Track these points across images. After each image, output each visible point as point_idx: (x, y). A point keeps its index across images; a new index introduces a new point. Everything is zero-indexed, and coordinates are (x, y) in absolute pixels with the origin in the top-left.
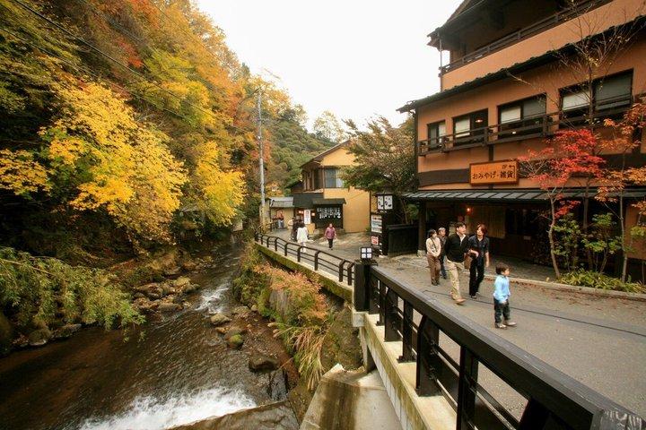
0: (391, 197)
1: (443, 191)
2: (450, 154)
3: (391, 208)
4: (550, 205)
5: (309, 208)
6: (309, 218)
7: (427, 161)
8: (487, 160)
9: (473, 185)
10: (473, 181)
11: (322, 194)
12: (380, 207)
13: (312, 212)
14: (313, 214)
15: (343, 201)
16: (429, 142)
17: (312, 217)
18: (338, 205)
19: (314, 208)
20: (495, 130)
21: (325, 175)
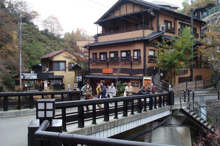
0: (81, 76)
1: (96, 75)
2: (99, 64)
3: (81, 80)
4: (116, 80)
5: (47, 80)
6: (47, 85)
7: (93, 65)
8: (107, 67)
9: (103, 73)
10: (103, 72)
11: (53, 74)
12: (77, 80)
13: (48, 82)
14: (49, 83)
15: (63, 77)
16: (93, 59)
17: (48, 84)
18: (61, 78)
19: (49, 80)
20: (109, 59)
21: (55, 65)
